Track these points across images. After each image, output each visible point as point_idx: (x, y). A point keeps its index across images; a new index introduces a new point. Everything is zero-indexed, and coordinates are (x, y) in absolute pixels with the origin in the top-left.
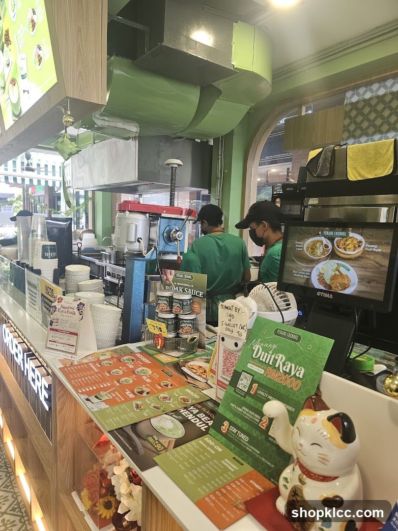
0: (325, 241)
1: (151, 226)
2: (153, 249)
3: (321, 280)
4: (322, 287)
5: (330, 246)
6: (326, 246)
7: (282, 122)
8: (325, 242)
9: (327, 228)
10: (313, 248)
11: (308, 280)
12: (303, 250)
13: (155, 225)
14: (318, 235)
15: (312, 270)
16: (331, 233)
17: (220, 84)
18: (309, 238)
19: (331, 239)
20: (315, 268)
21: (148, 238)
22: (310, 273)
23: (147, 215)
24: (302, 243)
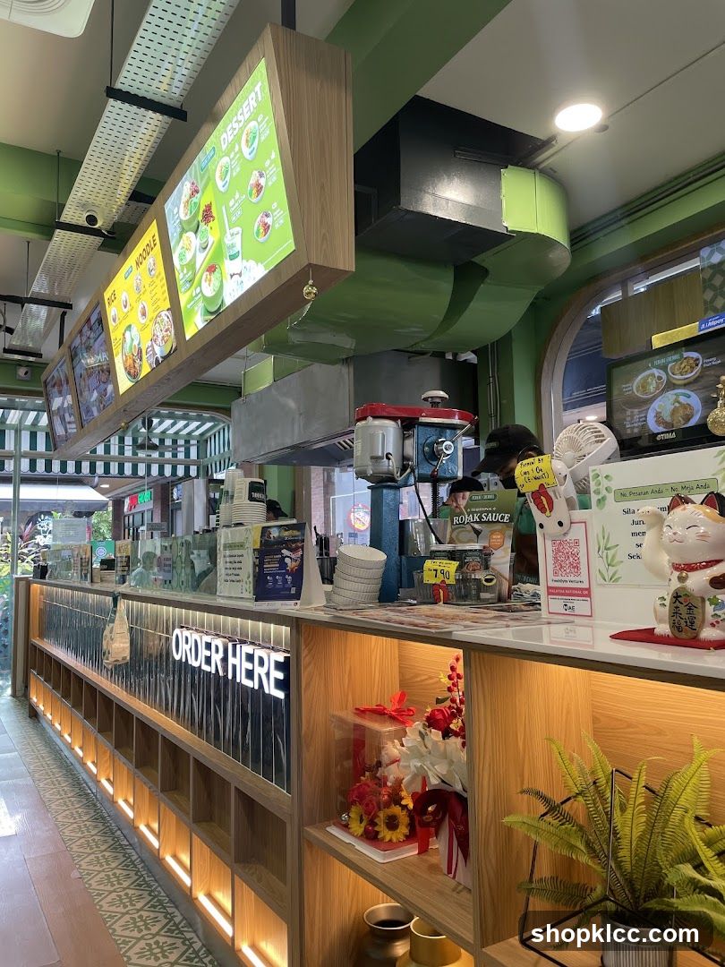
0: (657, 372)
1: (404, 438)
2: (409, 470)
3: (659, 419)
4: (661, 429)
5: (664, 377)
6: (660, 378)
7: (596, 312)
8: (657, 375)
9: (658, 357)
10: (644, 386)
11: (644, 426)
12: (633, 392)
13: (409, 437)
14: (648, 368)
15: (647, 413)
16: (663, 361)
17: (486, 259)
18: (637, 376)
19: (664, 368)
20: (650, 411)
21: (401, 458)
22: (646, 417)
23: (399, 422)
24: (630, 385)
